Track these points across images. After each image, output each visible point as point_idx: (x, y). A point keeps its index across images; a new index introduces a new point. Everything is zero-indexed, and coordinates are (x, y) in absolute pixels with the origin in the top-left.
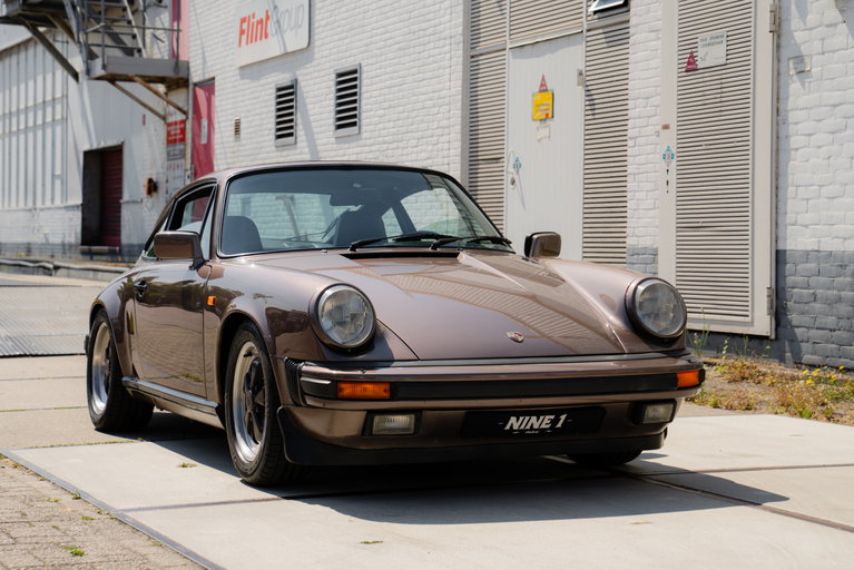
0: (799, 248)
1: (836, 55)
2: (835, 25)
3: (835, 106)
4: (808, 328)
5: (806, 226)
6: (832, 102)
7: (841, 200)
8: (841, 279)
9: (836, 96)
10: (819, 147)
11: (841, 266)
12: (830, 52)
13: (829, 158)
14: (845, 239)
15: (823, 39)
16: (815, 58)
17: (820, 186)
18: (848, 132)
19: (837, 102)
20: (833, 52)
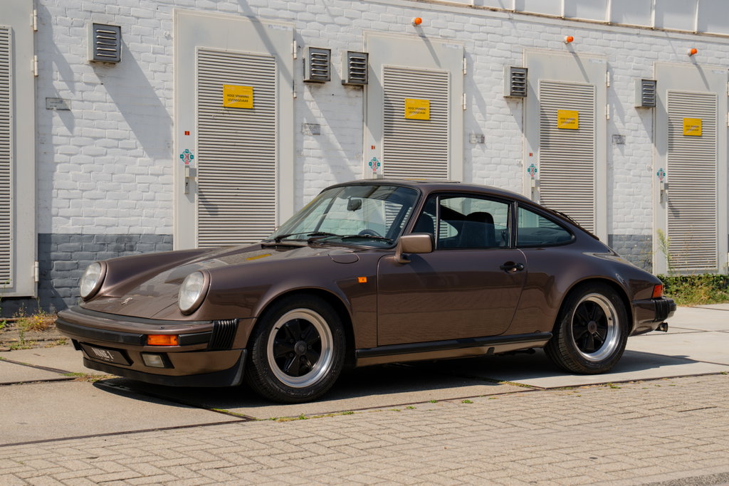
0: (60, 233)
1: (95, 105)
2: (94, 85)
3: (95, 138)
4: (71, 287)
5: (68, 218)
6: (94, 135)
7: (104, 201)
8: (103, 252)
9: (97, 132)
10: (80, 164)
11: (104, 244)
12: (90, 101)
13: (90, 172)
14: (107, 226)
15: (82, 92)
16: (73, 103)
17: (83, 191)
18: (108, 157)
19: (97, 135)
20: (93, 102)
